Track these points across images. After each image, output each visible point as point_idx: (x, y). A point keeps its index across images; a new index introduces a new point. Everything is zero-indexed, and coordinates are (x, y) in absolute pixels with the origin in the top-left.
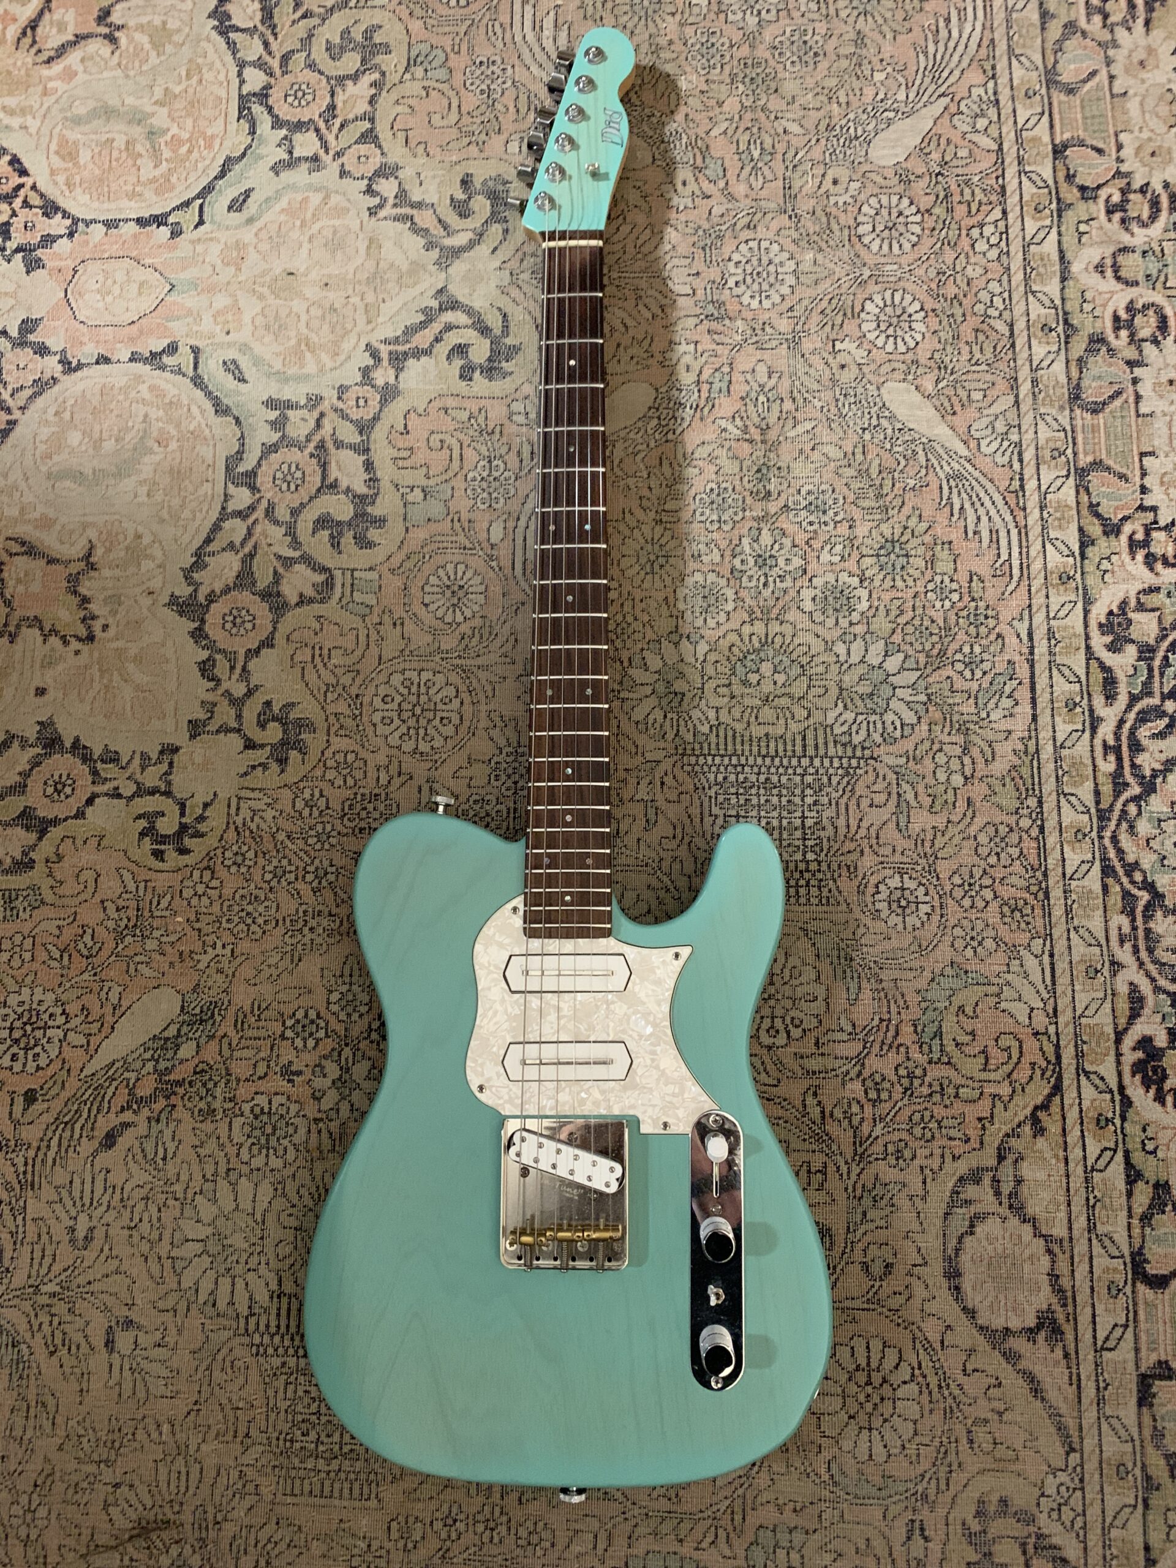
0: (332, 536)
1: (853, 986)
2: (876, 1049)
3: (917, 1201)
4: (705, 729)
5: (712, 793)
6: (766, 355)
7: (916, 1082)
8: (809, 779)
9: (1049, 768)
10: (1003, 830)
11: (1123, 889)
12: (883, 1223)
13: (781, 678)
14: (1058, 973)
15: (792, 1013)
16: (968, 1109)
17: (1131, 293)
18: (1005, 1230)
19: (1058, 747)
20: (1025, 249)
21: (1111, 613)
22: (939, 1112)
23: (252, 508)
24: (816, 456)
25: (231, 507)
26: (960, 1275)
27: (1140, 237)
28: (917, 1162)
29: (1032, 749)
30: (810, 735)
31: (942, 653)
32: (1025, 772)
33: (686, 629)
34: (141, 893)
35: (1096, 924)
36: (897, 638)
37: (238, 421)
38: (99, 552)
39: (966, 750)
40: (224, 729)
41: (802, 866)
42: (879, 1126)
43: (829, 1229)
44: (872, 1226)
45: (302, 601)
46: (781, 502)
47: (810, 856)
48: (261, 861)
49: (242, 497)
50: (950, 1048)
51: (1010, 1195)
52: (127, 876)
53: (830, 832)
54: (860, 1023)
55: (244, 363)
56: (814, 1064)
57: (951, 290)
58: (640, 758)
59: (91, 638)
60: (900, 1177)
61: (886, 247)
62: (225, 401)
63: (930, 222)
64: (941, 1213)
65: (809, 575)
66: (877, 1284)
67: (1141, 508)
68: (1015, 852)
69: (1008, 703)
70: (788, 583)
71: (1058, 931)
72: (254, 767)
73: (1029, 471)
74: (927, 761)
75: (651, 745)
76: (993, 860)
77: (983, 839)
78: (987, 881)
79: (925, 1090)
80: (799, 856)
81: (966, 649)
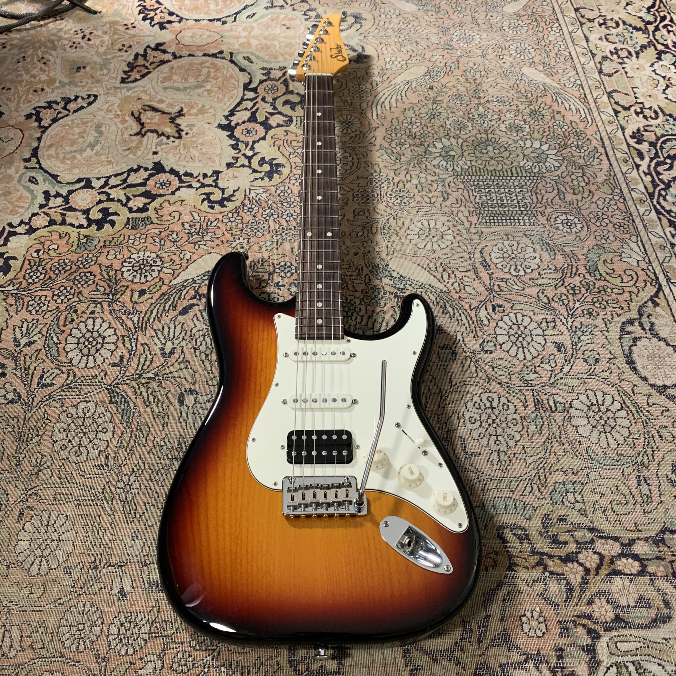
0: (291, 107)
1: (552, 253)
2: (568, 275)
3: (605, 332)
4: (467, 167)
5: (473, 188)
6: (473, 60)
7: (591, 287)
8: (516, 184)
9: (622, 180)
10: (607, 200)
11: (668, 219)
12: (589, 342)
13: (497, 152)
14: (647, 248)
15: (525, 263)
16: (619, 297)
17: (614, 46)
18: (651, 343)
19: (624, 174)
20: (570, 33)
21: (633, 132)
22: (606, 298)
23: (255, 98)
24: (498, 87)
25: (246, 97)
26: (634, 363)
27: (614, 31)
28: (600, 317)
29: (612, 173)
30: (514, 170)
31: (565, 144)
32: (612, 181)
33: (452, 134)
34: (202, 220)
35: (659, 230)
36: (544, 139)
37: (249, 74)
38: (185, 111)
39: (584, 174)
40: (243, 166)
41: (519, 212)
42: (578, 303)
43: (563, 345)
44: (584, 343)
45: (279, 126)
46: (486, 99)
47: (522, 209)
48: (261, 210)
49: (251, 95)
50: (604, 274)
51: (650, 329)
52: (196, 215)
53: (530, 200)
54: (559, 266)
55: (252, 58)
56: (539, 282)
57: (544, 44)
58: (437, 177)
59: (180, 137)
60: (593, 323)
61: (515, 32)
62: (243, 67)
63: (531, 27)
64: (618, 337)
65: (502, 120)
66: (593, 367)
67: (637, 103)
68: (615, 207)
69: (598, 160)
70: (493, 122)
71: (643, 233)
72: (256, 179)
73: (587, 92)
74: (568, 178)
75: (442, 172)
76: (605, 209)
77: (599, 202)
78: (604, 217)
79: (596, 290)
80: (517, 209)
81: (575, 143)
